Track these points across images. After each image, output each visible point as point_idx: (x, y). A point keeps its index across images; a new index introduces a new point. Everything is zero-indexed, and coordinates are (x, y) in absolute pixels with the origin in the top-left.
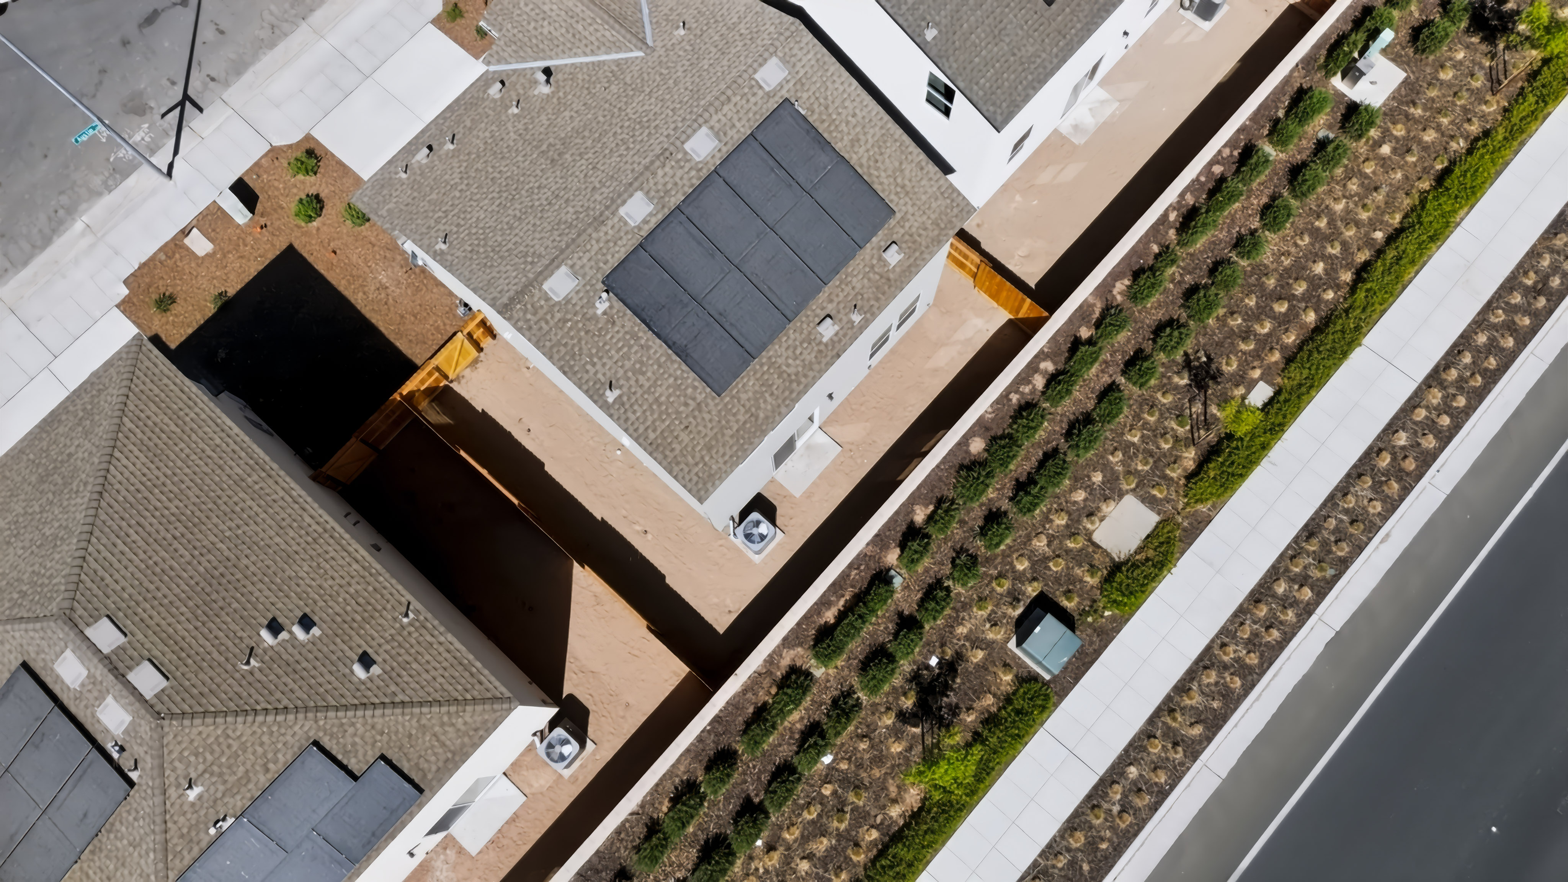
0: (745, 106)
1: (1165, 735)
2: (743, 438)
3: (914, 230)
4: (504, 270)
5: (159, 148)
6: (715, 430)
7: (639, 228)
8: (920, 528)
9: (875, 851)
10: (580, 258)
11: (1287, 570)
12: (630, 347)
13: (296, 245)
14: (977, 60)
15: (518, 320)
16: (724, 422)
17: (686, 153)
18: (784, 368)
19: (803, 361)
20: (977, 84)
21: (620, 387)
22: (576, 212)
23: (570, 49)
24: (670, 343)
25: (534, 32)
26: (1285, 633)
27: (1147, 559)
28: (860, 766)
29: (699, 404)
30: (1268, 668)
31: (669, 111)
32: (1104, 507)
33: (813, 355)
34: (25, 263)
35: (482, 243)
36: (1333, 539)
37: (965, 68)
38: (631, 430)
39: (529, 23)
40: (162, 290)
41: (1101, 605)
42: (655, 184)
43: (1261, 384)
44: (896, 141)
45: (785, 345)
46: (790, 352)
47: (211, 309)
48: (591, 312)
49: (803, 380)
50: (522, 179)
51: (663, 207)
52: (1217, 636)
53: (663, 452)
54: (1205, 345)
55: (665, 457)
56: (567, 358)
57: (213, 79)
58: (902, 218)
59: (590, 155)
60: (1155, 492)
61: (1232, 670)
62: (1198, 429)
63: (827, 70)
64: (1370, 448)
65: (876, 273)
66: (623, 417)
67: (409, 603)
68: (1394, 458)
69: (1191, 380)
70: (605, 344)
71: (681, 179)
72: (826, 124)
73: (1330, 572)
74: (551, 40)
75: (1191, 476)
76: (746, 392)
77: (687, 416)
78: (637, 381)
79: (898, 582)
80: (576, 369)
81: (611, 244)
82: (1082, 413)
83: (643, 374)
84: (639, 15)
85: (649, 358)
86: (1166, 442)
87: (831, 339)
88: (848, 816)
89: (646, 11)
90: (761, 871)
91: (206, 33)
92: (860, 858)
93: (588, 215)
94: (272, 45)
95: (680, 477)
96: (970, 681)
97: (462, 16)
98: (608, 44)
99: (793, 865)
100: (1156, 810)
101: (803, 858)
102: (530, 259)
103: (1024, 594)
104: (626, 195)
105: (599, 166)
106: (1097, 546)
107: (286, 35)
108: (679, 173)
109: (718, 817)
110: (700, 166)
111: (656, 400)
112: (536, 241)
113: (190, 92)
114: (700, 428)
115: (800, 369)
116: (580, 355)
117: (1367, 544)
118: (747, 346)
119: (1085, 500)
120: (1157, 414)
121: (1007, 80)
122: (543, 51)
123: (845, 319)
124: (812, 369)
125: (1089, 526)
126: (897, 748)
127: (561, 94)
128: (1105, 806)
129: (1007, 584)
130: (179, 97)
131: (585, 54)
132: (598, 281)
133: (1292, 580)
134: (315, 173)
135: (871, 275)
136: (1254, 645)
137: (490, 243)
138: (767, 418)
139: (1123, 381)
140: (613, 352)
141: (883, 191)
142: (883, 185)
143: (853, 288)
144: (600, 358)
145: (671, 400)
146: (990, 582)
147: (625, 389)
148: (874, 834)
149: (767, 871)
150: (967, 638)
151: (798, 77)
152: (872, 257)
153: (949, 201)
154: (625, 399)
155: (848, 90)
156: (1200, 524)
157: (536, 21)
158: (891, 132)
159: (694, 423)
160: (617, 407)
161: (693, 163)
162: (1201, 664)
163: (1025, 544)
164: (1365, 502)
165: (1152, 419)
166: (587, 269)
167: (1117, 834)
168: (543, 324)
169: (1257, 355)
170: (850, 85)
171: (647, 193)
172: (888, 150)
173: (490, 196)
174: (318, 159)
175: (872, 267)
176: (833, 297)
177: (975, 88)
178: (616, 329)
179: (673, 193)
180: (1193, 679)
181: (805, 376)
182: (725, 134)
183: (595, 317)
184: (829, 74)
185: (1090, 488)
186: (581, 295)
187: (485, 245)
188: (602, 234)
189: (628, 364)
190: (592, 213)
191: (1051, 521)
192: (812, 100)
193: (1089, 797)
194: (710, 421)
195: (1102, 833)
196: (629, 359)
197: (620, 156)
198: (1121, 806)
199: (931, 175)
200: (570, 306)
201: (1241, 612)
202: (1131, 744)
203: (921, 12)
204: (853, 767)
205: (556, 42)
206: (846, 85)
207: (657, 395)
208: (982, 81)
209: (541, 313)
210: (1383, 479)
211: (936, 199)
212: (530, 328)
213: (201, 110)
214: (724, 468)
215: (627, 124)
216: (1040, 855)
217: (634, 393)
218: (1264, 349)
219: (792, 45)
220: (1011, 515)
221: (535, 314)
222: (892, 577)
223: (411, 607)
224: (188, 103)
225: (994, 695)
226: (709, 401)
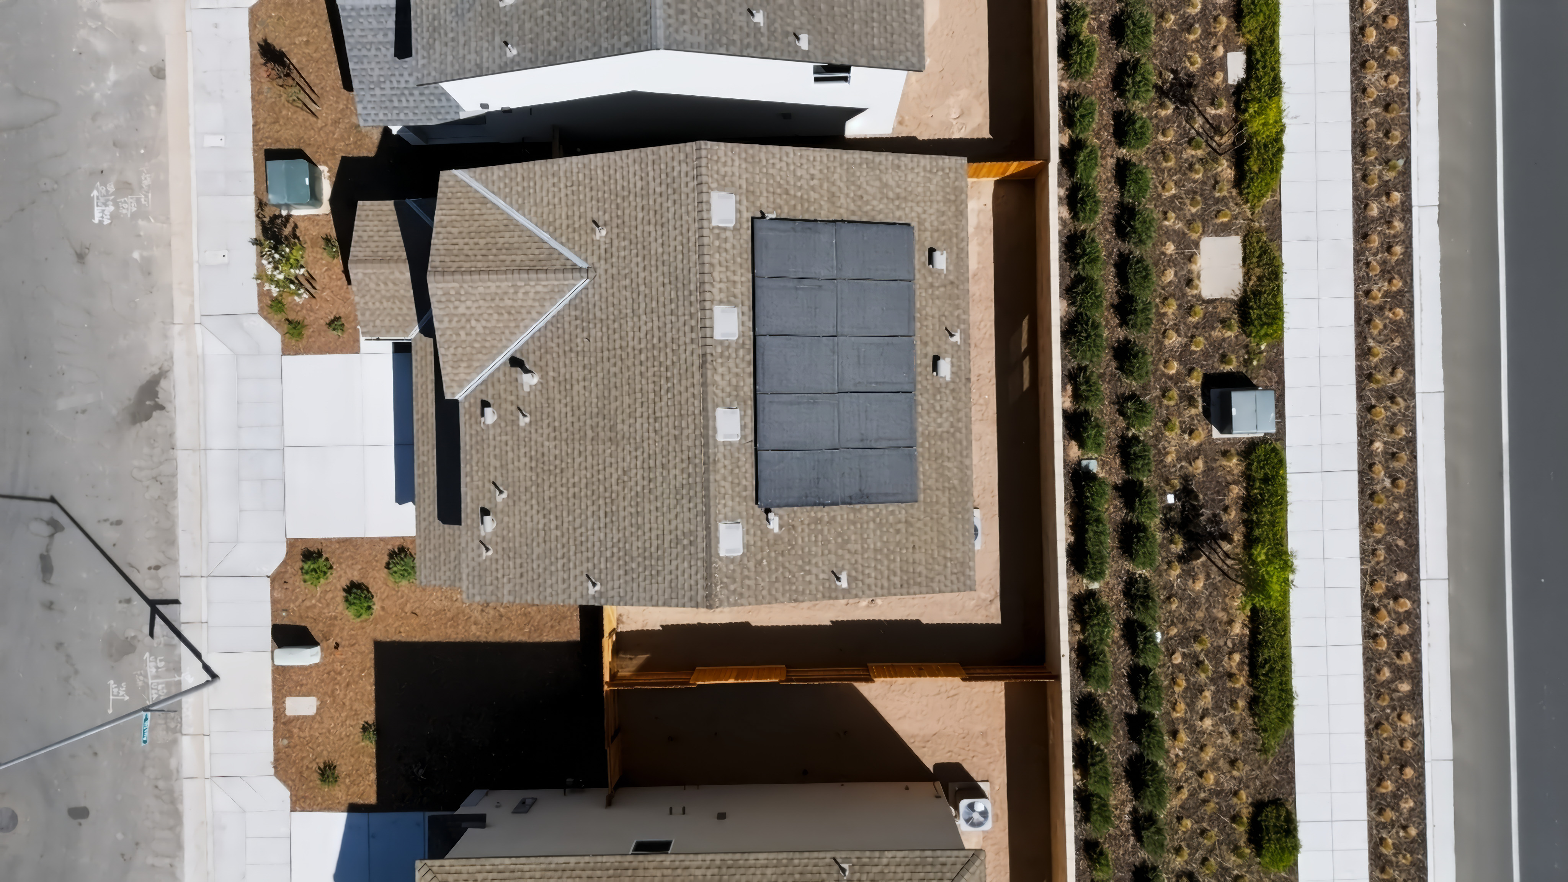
0: (728, 257)
1: (1379, 398)
2: (959, 513)
3: (935, 223)
4: (673, 567)
5: (179, 662)
6: (935, 529)
7: (744, 437)
8: (1075, 410)
9: (1246, 668)
10: (725, 506)
11: (1367, 191)
12: (822, 531)
13: (381, 637)
14: (856, 27)
15: (728, 598)
16: (935, 516)
17: (721, 343)
18: (939, 430)
19: (947, 410)
20: (874, 48)
21: (843, 569)
22: (682, 471)
23: (517, 327)
24: (848, 500)
25: (469, 339)
26: (1404, 242)
27: (1260, 279)
28: (1184, 621)
29: (906, 522)
30: (1412, 280)
31: (669, 318)
32: (1194, 267)
33: (951, 399)
34: (179, 846)
35: (627, 559)
36: (1381, 135)
37: (854, 45)
38: (879, 591)
39: (458, 335)
40: (315, 766)
41: (1254, 344)
42: (723, 391)
43: (1230, 55)
44: (860, 164)
45: (924, 413)
46: (933, 415)
47: (370, 747)
48: (770, 537)
49: (960, 425)
50: (601, 477)
51: (745, 402)
52: (1357, 289)
53: (915, 584)
54: (1161, 63)
55: (920, 584)
56: (787, 588)
57: (157, 568)
58: (919, 223)
59: (639, 410)
60: (1219, 221)
61: (1388, 306)
62: (1212, 138)
63: (760, 161)
64: (1353, 33)
65: (938, 287)
66: (865, 588)
67: (834, 859)
68: (1377, 27)
69: (1174, 103)
70: (803, 550)
71: (737, 366)
72: (799, 207)
73: (1401, 162)
74: (491, 333)
75: (1239, 181)
76: (930, 477)
77: (907, 539)
78: (849, 551)
79: (1094, 466)
80: (801, 588)
81: (737, 471)
82: (1116, 207)
83: (848, 541)
84: (545, 246)
85: (842, 527)
86: (1197, 172)
87: (953, 373)
88: (1206, 662)
89: (545, 236)
90: (1181, 753)
91: (107, 536)
92: (1241, 681)
93: (695, 466)
94: (173, 494)
95: (943, 588)
96: (1208, 489)
97: (304, 326)
98: (548, 297)
99: (1198, 729)
100: (1415, 457)
101: (1202, 719)
102: (686, 542)
103: (1192, 388)
104: (711, 423)
105: (658, 414)
106: (1212, 301)
107: (174, 475)
108: (731, 363)
109: (1119, 747)
110: (741, 341)
111: (875, 550)
112: (674, 523)
113: (151, 596)
114: (924, 538)
115: (951, 419)
116: (794, 576)
117: (1409, 117)
118: (901, 443)
119: (1176, 274)
120: (1172, 156)
121: (893, 20)
122: (493, 347)
123: (947, 347)
124: (959, 411)
125: (1195, 292)
126: (1199, 585)
127: (551, 374)
128: (1378, 488)
129: (1174, 393)
130: (147, 609)
131: (535, 320)
132: (753, 508)
133: (1377, 196)
134: (331, 568)
135: (937, 293)
136: (1389, 272)
137: (635, 554)
138: (961, 480)
139: (1124, 151)
140: (814, 549)
141: (886, 215)
142: (882, 211)
143: (933, 317)
144: (809, 563)
145: (885, 539)
146: (1161, 403)
147: (847, 566)
148: (1237, 657)
149: (1184, 750)
150: (1179, 459)
151: (744, 191)
152: (925, 278)
153: (940, 173)
154: (854, 573)
155: (790, 161)
156: (1275, 213)
157: (463, 328)
158: (851, 161)
159: (916, 539)
160: (854, 585)
161: (734, 345)
162: (1362, 322)
163: (1161, 350)
164: (1383, 82)
165: (1171, 164)
166: (737, 508)
167: (1403, 500)
168: (747, 582)
169: (1208, 34)
170: (787, 154)
171: (724, 405)
172: (862, 179)
173: (589, 513)
174: (319, 554)
175: (932, 285)
176: (925, 339)
177: (875, 53)
178: (800, 530)
179: (742, 384)
180: (1365, 338)
181: (959, 420)
182: (735, 296)
183: (777, 537)
184: (764, 163)
185: (1171, 262)
186: (752, 532)
187: (632, 559)
188: (722, 471)
189: (832, 546)
190: (697, 461)
191: (1165, 314)
192: (771, 199)
193: (1362, 492)
194: (925, 525)
195: (1393, 509)
196: (829, 542)
197: (668, 391)
198: (1390, 477)
199: (910, 166)
200: (753, 548)
201: (1359, 254)
202: (1360, 428)
203: (779, 30)
204: (1180, 626)
205: (498, 331)
206: (785, 158)
207: (872, 546)
208: (876, 41)
209: (738, 576)
210: (1382, 51)
211: (930, 180)
212: (741, 595)
213: (176, 602)
214: (966, 549)
215: (643, 357)
216: (1362, 564)
217: (856, 562)
218: (1208, 23)
219: (715, 168)
220: (1132, 338)
221: (734, 581)
222: (1087, 467)
223: (839, 860)
224: (161, 608)
225: (1235, 483)
226: (911, 511)
